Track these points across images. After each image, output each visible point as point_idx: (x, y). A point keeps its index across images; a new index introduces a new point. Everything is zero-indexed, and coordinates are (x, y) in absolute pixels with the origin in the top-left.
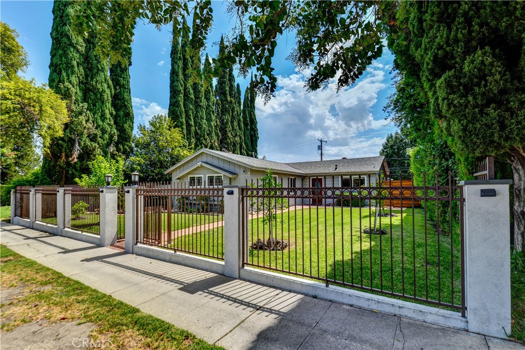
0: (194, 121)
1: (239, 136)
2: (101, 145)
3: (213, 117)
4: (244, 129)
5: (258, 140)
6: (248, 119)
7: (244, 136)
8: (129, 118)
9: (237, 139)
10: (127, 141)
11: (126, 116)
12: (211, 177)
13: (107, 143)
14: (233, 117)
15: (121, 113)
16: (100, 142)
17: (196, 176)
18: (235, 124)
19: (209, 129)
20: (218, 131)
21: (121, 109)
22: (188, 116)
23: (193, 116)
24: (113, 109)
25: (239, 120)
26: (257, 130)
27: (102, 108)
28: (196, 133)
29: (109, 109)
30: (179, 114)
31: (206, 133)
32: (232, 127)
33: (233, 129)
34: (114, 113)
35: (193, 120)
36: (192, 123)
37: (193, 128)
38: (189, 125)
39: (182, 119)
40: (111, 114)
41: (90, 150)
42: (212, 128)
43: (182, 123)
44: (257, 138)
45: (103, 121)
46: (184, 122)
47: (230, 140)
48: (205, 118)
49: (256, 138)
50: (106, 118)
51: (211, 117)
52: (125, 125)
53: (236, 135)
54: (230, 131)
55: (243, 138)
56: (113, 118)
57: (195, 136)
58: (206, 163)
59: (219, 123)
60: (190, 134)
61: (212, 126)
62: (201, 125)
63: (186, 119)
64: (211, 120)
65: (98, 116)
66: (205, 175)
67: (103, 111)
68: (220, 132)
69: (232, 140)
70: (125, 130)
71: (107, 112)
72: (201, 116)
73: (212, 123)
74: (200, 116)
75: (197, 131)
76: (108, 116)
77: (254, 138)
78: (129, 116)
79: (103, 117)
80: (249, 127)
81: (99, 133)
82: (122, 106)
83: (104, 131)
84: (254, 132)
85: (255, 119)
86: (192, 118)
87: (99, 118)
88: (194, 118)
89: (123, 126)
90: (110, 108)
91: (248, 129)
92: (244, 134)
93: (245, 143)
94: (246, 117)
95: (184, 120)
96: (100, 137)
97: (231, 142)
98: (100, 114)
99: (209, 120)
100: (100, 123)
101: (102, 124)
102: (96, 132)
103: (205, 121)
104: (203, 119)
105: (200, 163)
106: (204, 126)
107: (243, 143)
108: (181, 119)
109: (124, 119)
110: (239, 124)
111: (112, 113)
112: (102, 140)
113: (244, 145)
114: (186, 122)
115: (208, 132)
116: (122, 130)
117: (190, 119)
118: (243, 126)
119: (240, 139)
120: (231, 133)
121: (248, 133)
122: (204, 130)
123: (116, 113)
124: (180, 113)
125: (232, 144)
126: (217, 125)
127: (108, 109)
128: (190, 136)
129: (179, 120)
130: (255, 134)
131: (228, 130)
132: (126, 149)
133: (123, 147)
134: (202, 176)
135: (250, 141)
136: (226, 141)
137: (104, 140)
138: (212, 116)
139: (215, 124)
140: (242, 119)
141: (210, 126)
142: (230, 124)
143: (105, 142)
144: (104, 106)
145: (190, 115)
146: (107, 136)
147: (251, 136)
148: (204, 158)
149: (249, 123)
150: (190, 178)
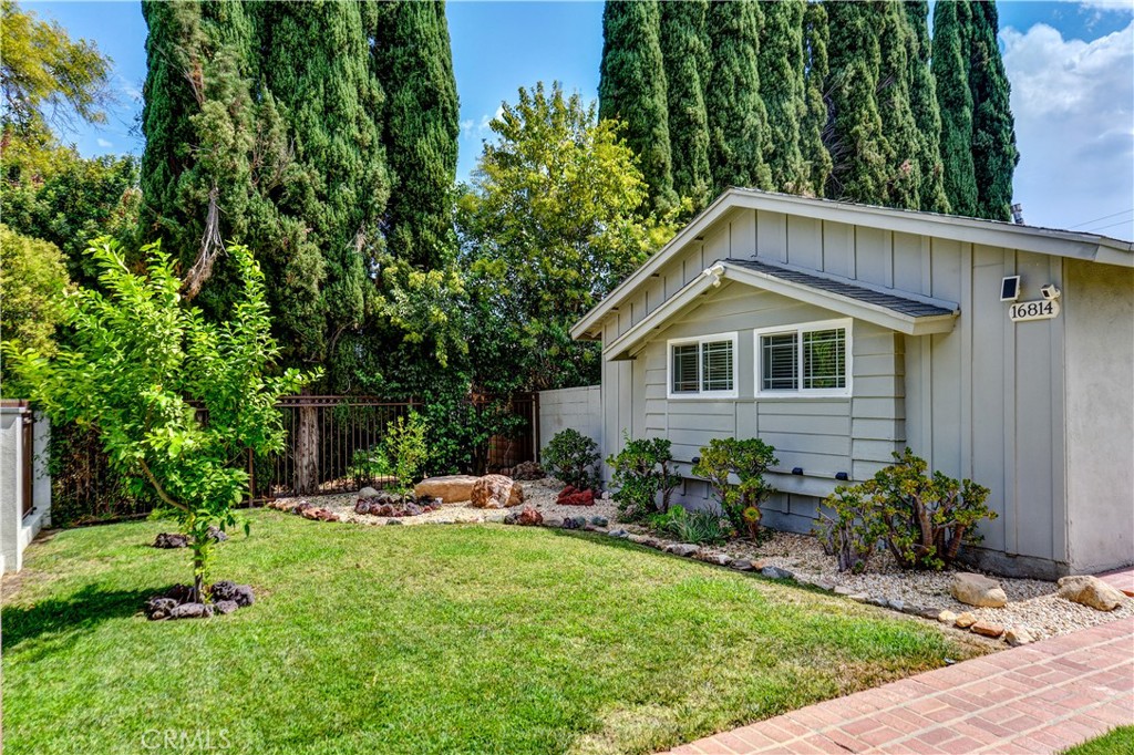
0: (708, 106)
1: (920, 155)
2: (326, 227)
3: (795, 79)
4: (944, 126)
5: (1016, 170)
6: (963, 77)
7: (945, 155)
8: (434, 113)
9: (911, 167)
10: (431, 211)
11: (426, 106)
12: (778, 339)
13: (352, 222)
14: (888, 71)
15: (406, 97)
16: (322, 218)
17: (702, 339)
18: (900, 100)
19: (774, 134)
20: (819, 143)
21: (405, 79)
22: (679, 87)
23: (702, 80)
24: (375, 82)
25: (917, 85)
26: (1011, 123)
27: (326, 80)
28: (718, 158)
29: (358, 83)
30: (638, 75)
31: (759, 153)
32: (885, 118)
33: (889, 126)
34: (380, 97)
35: (700, 99)
36: (699, 111)
37: (705, 134)
38: (682, 124)
39: (652, 97)
40: (368, 104)
41: (280, 252)
42: (790, 126)
43: (651, 114)
44: (1008, 161)
45: (331, 130)
46: (663, 109)
47: (874, 177)
48: (756, 84)
49: (1005, 158)
50: (347, 121)
51: (783, 77)
52: (421, 142)
53: (904, 153)
54: (874, 134)
55: (939, 163)
56: (376, 121)
57: (713, 169)
58: (755, 265)
59: (819, 104)
60: (689, 160)
61: (788, 120)
62: (736, 117)
63: (670, 97)
64: (785, 93)
65: (311, 113)
66: (746, 331)
67: (331, 90)
68: (828, 143)
69: (882, 176)
70: (419, 165)
71: (348, 92)
72: (737, 79)
73: (786, 105)
74: (732, 79)
75: (718, 147)
76: (352, 107)
77: (994, 162)
78: (436, 106)
79: (332, 113)
80: (968, 112)
81: (315, 179)
82: (406, 69)
83: (335, 173)
84: (995, 133)
85: (1000, 71)
86: (697, 88)
87: (315, 118)
88: (708, 91)
89: (412, 149)
90: (364, 75)
91: (959, 124)
92: (943, 149)
93: (948, 188)
94: (953, 69)
95: (660, 103)
96: (321, 197)
97: (878, 187)
98: (318, 104)
99: (774, 91)
100: (320, 136)
101: (326, 142)
102: (301, 173)
103: (754, 98)
104: (748, 89)
105: (719, 266)
106: (752, 120)
107: (939, 187)
108: (647, 101)
109: (418, 120)
110: (916, 102)
111: (372, 97)
112: (329, 210)
113: (943, 195)
114: (672, 109)
115: (770, 145)
116: (412, 166)
117: (687, 95)
118: (936, 109)
119: (925, 170)
120: (880, 145)
121: (961, 139)
122: (753, 137)
123: (389, 97)
124: (645, 73)
125: (886, 195)
126: (812, 114)
127: (355, 79)
128: (691, 173)
129: (640, 105)
130: (999, 143)
131: (863, 133)
132: (426, 242)
133: (415, 233)
134: (733, 336)
135: (972, 179)
136: (853, 185)
137: (336, 207)
138: (789, 71)
139: (804, 109)
140: (931, 80)
141: (780, 118)
142: (872, 105)
143: (342, 215)
144: (336, 68)
145: (689, 78)
146: (348, 192)
147: (978, 153)
148: (742, 241)
149: (968, 91)
150: (676, 349)
